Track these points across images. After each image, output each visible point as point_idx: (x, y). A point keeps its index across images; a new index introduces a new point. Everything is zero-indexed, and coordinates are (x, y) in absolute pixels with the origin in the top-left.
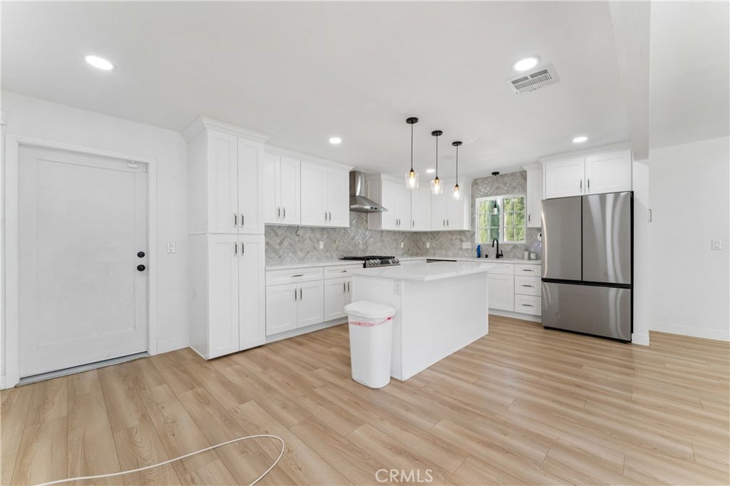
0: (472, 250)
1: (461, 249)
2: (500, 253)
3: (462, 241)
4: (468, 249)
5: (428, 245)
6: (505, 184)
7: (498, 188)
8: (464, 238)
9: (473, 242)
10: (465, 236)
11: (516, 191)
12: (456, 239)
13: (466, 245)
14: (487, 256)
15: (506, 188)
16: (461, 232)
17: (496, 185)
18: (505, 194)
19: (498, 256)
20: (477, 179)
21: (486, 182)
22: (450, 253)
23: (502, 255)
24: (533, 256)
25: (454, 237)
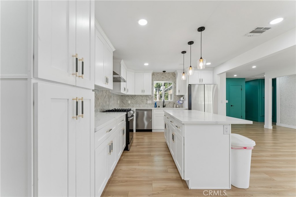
0: (152, 104)
1: (147, 104)
2: (165, 105)
3: (147, 100)
4: (150, 104)
5: (129, 102)
6: (166, 77)
7: (163, 78)
8: (148, 99)
9: (152, 100)
10: (149, 97)
11: (170, 80)
12: (144, 99)
13: (149, 102)
14: (159, 107)
15: (166, 78)
16: (147, 96)
17: (162, 76)
18: (166, 81)
19: (164, 106)
20: (154, 73)
21: (158, 75)
22: (141, 106)
23: (165, 106)
24: (177, 106)
25: (143, 98)
